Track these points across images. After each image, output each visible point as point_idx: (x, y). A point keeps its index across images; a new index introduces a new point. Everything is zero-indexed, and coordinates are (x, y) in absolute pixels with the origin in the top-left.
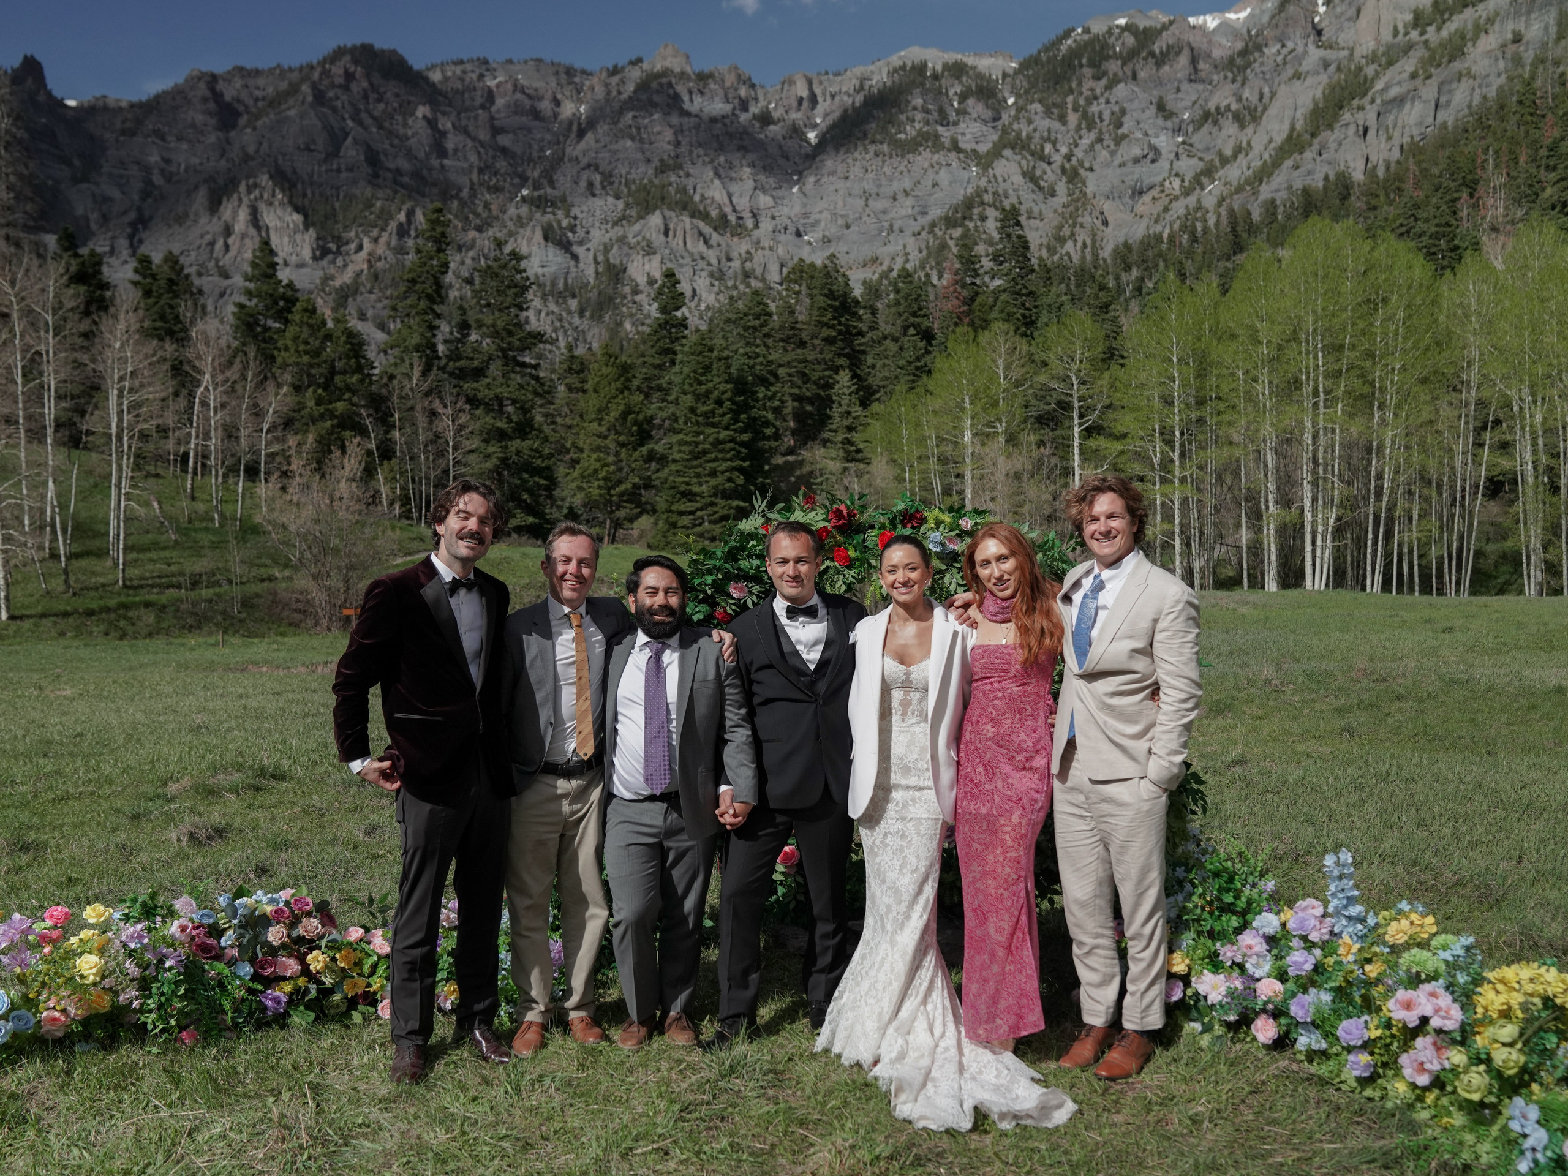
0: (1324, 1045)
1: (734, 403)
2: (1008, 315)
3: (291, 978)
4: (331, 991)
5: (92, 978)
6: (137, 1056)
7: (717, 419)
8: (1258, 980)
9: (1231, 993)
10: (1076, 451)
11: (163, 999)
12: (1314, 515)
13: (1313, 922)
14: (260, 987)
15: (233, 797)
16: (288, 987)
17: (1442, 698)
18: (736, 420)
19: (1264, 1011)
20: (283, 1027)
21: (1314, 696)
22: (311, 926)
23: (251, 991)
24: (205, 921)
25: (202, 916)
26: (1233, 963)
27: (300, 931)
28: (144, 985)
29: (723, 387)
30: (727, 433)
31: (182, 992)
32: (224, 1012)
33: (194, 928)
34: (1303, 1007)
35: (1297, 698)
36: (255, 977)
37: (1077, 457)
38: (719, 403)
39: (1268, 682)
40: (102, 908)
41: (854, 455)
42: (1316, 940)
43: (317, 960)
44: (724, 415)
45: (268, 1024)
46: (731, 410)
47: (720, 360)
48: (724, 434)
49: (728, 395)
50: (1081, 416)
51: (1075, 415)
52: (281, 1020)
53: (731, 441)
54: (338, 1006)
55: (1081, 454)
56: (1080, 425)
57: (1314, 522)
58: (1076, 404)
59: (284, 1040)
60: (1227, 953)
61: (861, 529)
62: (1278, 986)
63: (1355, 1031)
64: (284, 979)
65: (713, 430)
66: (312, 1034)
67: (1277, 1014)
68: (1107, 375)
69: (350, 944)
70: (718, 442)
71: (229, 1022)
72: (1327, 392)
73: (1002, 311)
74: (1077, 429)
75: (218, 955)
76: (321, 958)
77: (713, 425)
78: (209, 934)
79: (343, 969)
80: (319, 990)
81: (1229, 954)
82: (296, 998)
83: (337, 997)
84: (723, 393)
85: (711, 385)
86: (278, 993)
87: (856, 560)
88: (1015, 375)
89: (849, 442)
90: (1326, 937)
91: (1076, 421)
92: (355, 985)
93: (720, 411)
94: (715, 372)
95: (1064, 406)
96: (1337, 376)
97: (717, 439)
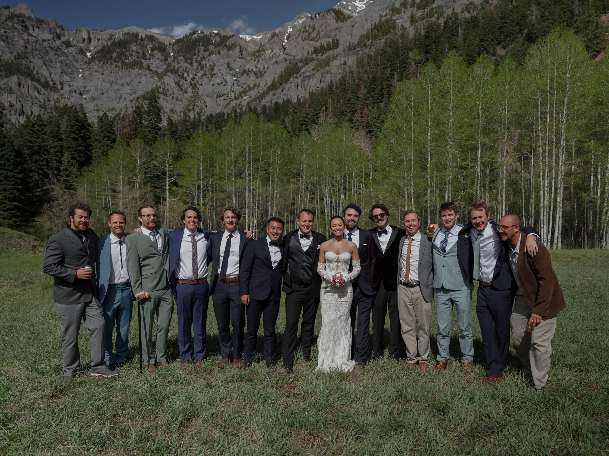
1: (15, 161)
2: (145, 136)
7: (6, 167)
10: (167, 191)
12: (249, 220)
18: (16, 169)
29: (9, 153)
30: (11, 173)
37: (167, 194)
38: (8, 160)
41: (69, 187)
44: (10, 166)
46: (13, 164)
47: (9, 142)
48: (9, 174)
49: (12, 157)
50: (169, 178)
51: (167, 177)
53: (13, 177)
55: (169, 192)
56: (169, 181)
57: (249, 222)
58: (167, 173)
65: (4, 172)
68: (178, 163)
70: (6, 177)
72: (253, 176)
73: (142, 135)
74: (167, 183)
77: (5, 170)
84: (10, 156)
85: (4, 152)
88: (144, 159)
89: (67, 182)
91: (167, 180)
93: (9, 164)
94: (6, 147)
95: (164, 174)
96: (256, 170)
97: (6, 175)
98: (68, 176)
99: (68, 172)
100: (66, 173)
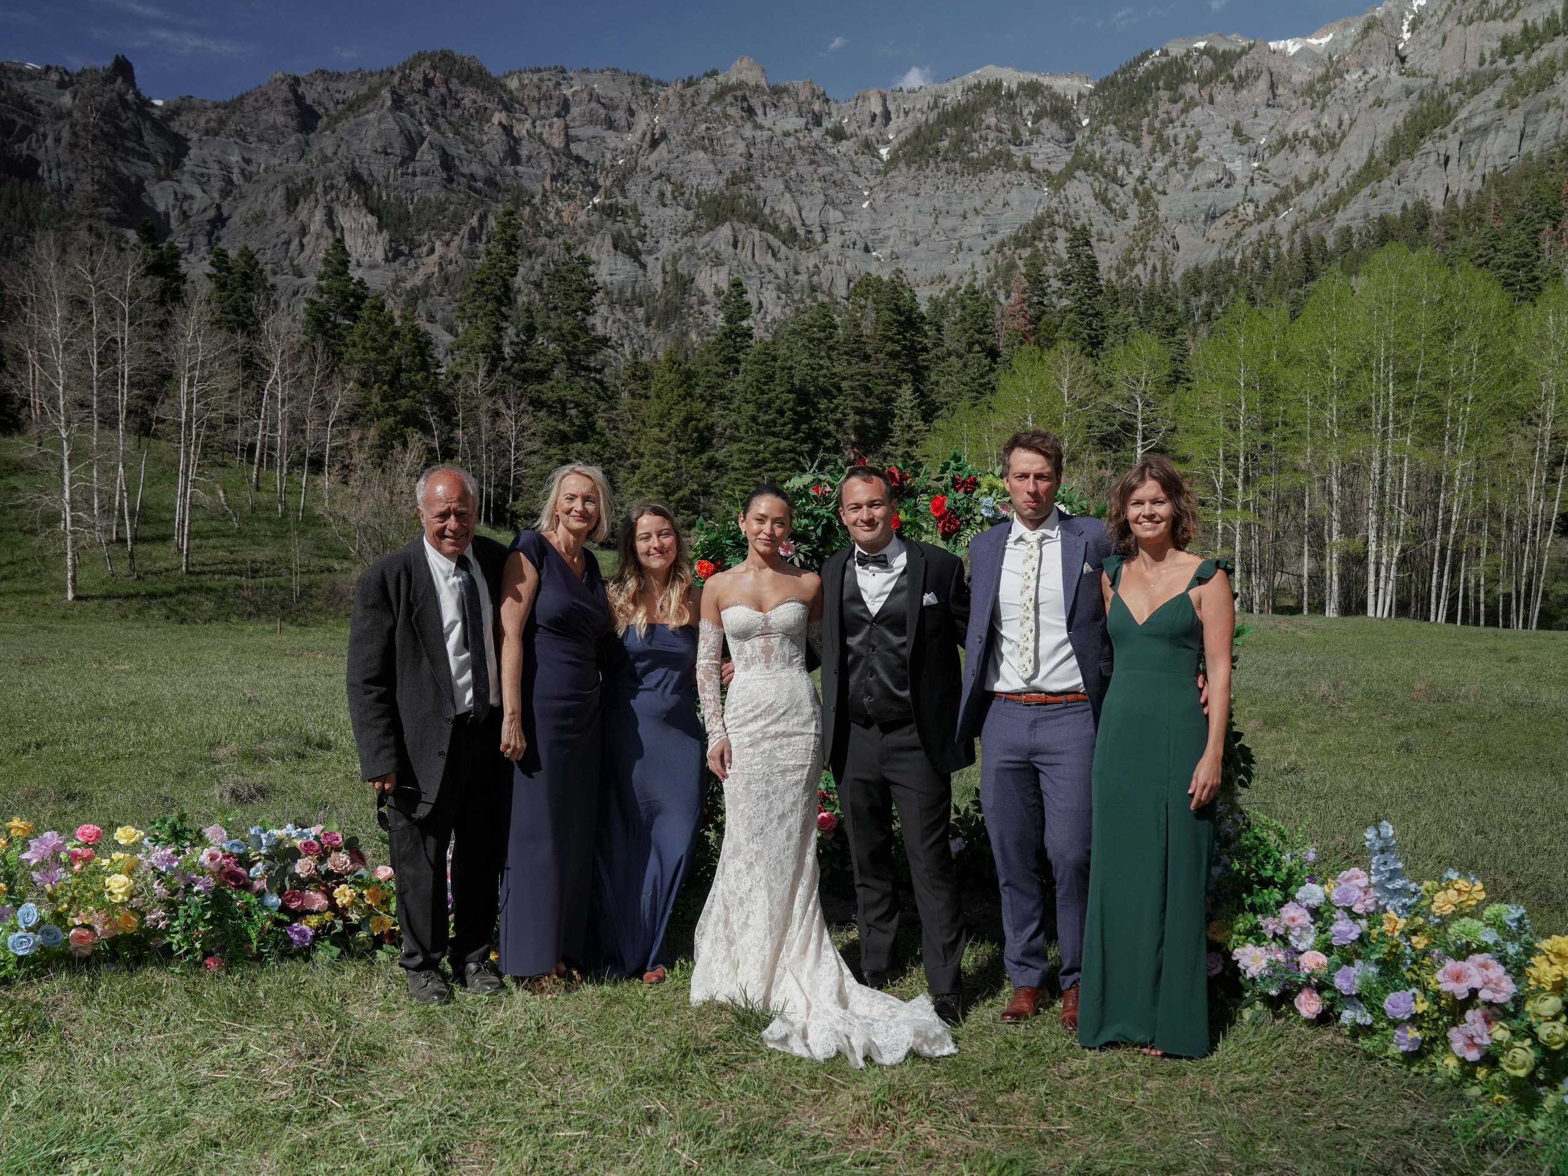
0: (1368, 1020)
1: (795, 413)
2: (1075, 334)
3: (318, 913)
4: (357, 928)
5: (120, 897)
6: (161, 977)
7: (778, 429)
8: (1301, 953)
9: (1273, 965)
11: (189, 921)
12: (1379, 545)
13: (1358, 893)
14: (286, 918)
15: (278, 763)
16: (314, 921)
17: (1505, 720)
18: (797, 430)
19: (1307, 984)
20: (307, 959)
21: (1373, 714)
22: (340, 860)
23: (278, 922)
24: (235, 850)
25: (233, 845)
26: (1275, 935)
27: (329, 865)
28: (171, 907)
29: (785, 396)
30: (788, 442)
31: (208, 916)
32: (250, 941)
33: (224, 857)
34: (1348, 979)
35: (1354, 715)
36: (283, 909)
38: (781, 412)
39: (1324, 698)
40: (133, 830)
42: (1361, 912)
43: (344, 894)
44: (785, 425)
45: (292, 957)
46: (792, 420)
47: (783, 369)
48: (784, 444)
49: (791, 404)
50: (1145, 439)
51: (1139, 437)
52: (306, 953)
53: (791, 451)
54: (364, 943)
56: (1143, 447)
57: (1379, 553)
58: (1140, 426)
59: (307, 971)
60: (1269, 925)
61: (912, 493)
62: (1323, 959)
63: (1402, 1004)
64: (311, 913)
65: (773, 439)
66: (335, 967)
67: (1321, 987)
68: (1172, 397)
69: (379, 882)
70: (778, 451)
71: (254, 950)
72: (1397, 421)
73: (1068, 330)
75: (245, 885)
76: (348, 892)
77: (774, 434)
78: (239, 863)
79: (370, 906)
80: (345, 926)
81: (1271, 927)
82: (323, 932)
83: (362, 935)
84: (785, 403)
85: (773, 394)
86: (304, 927)
87: (908, 523)
88: (1081, 393)
90: (1372, 909)
91: (1140, 443)
92: (382, 923)
93: (782, 421)
94: (777, 381)
95: (1128, 428)
96: (1404, 404)
97: (777, 448)
98: (910, 443)
99: (911, 434)
100: (907, 436)
